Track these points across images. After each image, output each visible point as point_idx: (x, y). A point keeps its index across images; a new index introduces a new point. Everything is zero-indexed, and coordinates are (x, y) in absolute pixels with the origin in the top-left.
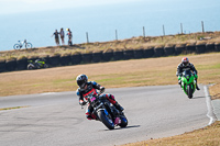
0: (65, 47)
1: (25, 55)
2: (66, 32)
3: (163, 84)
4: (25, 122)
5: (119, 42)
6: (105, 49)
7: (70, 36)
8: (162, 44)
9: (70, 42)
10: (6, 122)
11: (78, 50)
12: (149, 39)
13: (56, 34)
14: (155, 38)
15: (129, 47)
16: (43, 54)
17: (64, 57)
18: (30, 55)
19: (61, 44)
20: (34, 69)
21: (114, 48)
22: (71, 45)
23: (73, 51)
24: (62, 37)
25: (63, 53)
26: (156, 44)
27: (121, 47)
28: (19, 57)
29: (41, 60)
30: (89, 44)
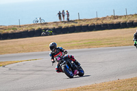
0: (65, 22)
1: (40, 27)
2: (66, 13)
3: (126, 45)
4: (39, 69)
5: (98, 19)
6: (90, 23)
7: (68, 15)
8: (125, 20)
9: (68, 19)
10: (28, 69)
11: (73, 24)
12: (117, 17)
13: (59, 14)
14: (121, 17)
15: (104, 22)
16: (51, 27)
17: (64, 28)
18: (43, 27)
19: (62, 20)
20: (45, 35)
21: (95, 23)
22: (69, 21)
23: (70, 25)
24: (64, 16)
25: (64, 25)
26: (121, 20)
27: (100, 22)
28: (36, 28)
29: (50, 30)
30: (80, 20)
